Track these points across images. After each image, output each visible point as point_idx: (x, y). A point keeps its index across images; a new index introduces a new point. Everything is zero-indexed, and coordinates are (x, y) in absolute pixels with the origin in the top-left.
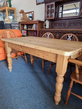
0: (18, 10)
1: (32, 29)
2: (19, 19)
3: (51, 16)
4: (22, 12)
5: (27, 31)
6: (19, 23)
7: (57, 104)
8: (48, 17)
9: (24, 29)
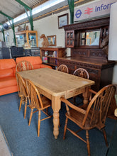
1: (53, 56)
3: (71, 44)
5: (48, 58)
7: (56, 138)
8: (68, 44)
9: (44, 55)
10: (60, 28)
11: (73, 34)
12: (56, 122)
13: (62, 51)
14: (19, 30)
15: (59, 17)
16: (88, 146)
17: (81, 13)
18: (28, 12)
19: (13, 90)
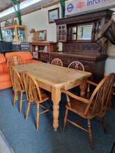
0: (29, 29)
1: (44, 51)
2: (30, 38)
3: (63, 39)
4: (33, 31)
5: (39, 53)
6: (30, 43)
7: (56, 130)
8: (60, 39)
9: (35, 51)
10: (50, 23)
11: (65, 29)
12: (56, 114)
13: (54, 45)
14: (6, 25)
15: (49, 11)
16: (90, 135)
17: (72, 7)
18: (16, 6)
19: (6, 85)
